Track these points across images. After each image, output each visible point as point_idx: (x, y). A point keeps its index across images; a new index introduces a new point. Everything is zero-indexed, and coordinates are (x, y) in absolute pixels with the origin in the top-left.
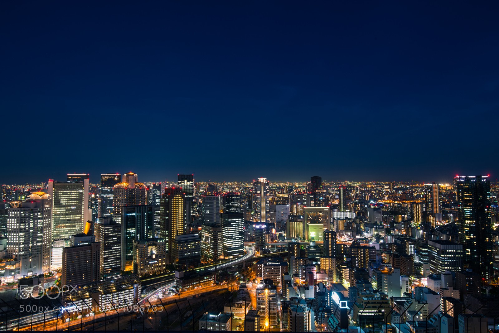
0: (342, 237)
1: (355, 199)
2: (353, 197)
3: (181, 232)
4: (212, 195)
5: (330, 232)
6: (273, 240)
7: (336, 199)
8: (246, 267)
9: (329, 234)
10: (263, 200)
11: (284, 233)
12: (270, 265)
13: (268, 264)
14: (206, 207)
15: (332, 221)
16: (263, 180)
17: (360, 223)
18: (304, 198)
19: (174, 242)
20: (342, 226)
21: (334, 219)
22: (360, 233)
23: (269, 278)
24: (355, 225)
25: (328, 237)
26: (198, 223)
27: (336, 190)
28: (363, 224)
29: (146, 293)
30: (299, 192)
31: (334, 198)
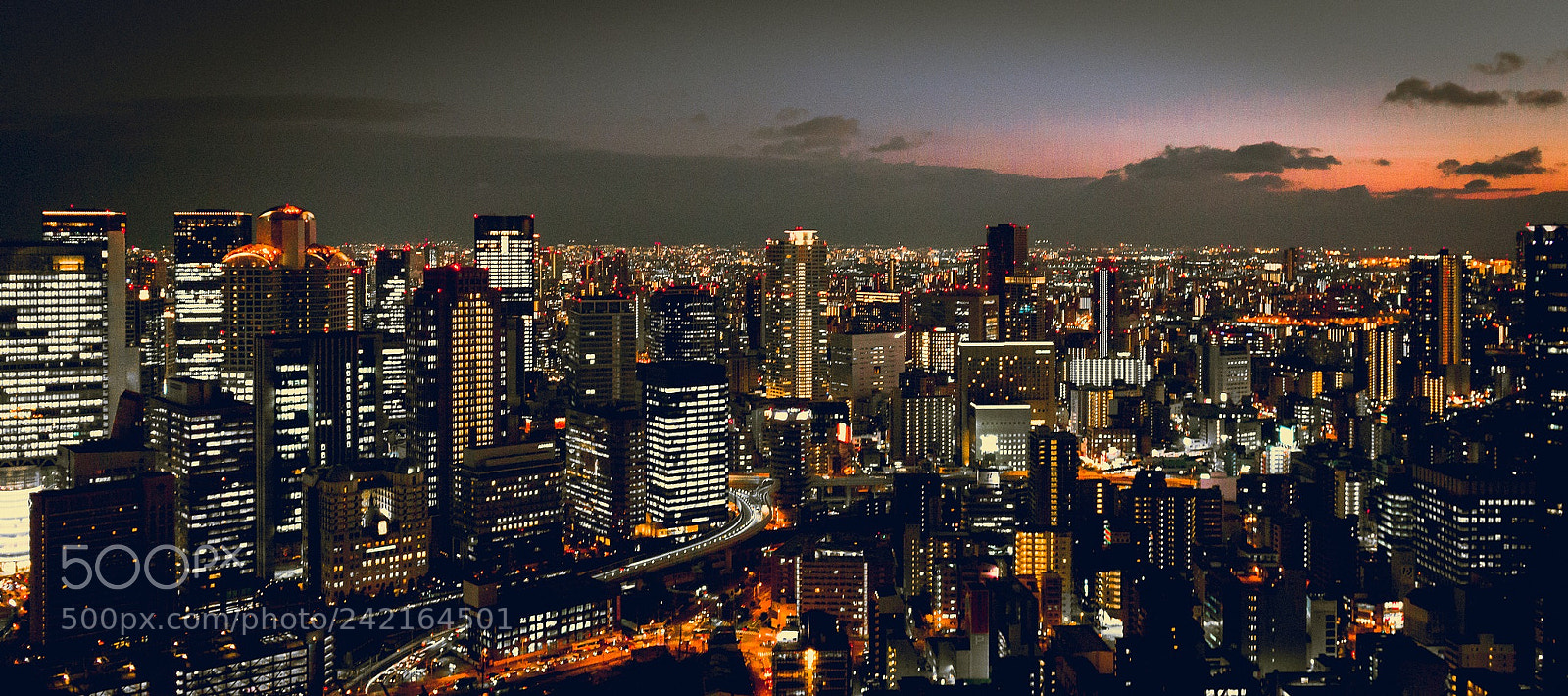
0: (1099, 454)
1: (1154, 312)
2: (1147, 304)
3: (485, 437)
4: (606, 296)
5: (1055, 436)
6: (838, 465)
7: (1083, 312)
8: (738, 564)
9: (1052, 442)
10: (805, 316)
11: (883, 438)
12: (823, 558)
13: (817, 555)
14: (584, 340)
15: (1063, 393)
16: (805, 238)
17: (1169, 401)
18: (960, 306)
19: (458, 473)
20: (1099, 409)
21: (1071, 386)
22: (1170, 439)
23: (821, 606)
24: (1149, 410)
25: (1047, 455)
26: (552, 403)
27: (1083, 280)
28: (1181, 405)
29: (355, 667)
30: (943, 283)
31: (1074, 309)
